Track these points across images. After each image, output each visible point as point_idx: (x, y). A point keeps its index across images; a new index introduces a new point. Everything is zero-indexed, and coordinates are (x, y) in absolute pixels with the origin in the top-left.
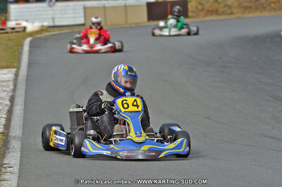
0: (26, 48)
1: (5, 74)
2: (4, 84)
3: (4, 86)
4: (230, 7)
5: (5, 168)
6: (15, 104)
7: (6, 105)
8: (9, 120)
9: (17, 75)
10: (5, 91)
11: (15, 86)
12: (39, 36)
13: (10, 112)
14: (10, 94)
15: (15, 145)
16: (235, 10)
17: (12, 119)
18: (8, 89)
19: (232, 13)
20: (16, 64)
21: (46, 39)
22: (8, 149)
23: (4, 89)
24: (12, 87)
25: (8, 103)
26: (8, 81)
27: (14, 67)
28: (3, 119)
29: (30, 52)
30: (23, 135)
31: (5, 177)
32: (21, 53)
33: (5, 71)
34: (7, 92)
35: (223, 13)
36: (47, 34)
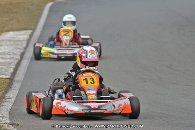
0: (46, 12)
1: (21, 35)
2: (18, 43)
3: (18, 45)
5: (6, 99)
6: (24, 58)
7: (17, 59)
8: (16, 70)
9: (31, 36)
10: (18, 48)
11: (27, 44)
14: (22, 51)
15: (16, 86)
17: (19, 69)
18: (21, 47)
20: (33, 27)
22: (11, 88)
23: (18, 47)
24: (25, 45)
25: (19, 57)
26: (23, 40)
27: (30, 29)
28: (11, 69)
29: (48, 16)
30: (24, 79)
31: (4, 104)
32: (40, 17)
33: (22, 32)
34: (20, 49)
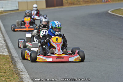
4: (79, 1)
12: (2, 14)
13: (7, 46)
16: (81, 3)
19: (80, 4)
21: (6, 16)
35: (76, 4)
36: (5, 14)
